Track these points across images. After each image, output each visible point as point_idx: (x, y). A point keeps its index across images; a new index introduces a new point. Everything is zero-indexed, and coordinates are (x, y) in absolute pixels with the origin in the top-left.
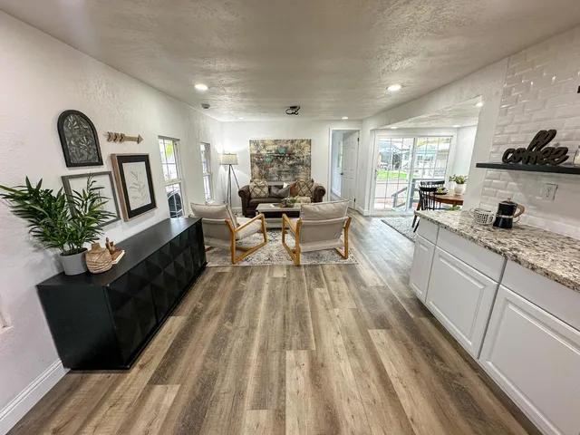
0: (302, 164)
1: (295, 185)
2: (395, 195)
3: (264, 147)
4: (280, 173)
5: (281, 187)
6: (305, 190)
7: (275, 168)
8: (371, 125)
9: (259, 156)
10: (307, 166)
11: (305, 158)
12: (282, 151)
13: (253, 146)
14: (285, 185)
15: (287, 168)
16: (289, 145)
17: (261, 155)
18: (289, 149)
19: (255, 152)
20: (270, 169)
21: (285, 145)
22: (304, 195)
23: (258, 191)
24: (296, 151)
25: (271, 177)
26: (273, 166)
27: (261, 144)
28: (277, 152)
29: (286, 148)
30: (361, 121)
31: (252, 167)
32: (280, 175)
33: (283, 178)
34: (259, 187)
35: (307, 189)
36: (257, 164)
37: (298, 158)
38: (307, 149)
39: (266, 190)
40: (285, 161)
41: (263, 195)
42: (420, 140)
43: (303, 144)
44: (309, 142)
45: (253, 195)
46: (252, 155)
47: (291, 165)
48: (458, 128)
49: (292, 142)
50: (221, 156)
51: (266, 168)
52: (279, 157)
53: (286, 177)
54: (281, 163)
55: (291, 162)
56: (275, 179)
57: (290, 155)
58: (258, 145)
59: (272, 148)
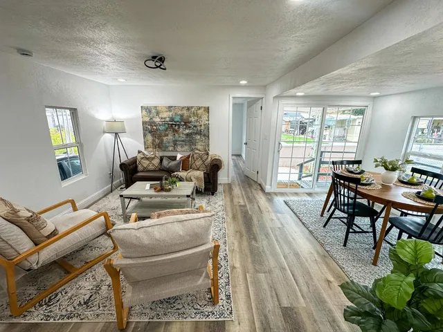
0: (199, 133)
1: (189, 157)
2: (301, 166)
3: (158, 113)
4: (175, 143)
5: (174, 158)
6: (199, 163)
7: (170, 137)
8: (274, 91)
9: (152, 123)
10: (204, 135)
11: (203, 128)
12: (177, 119)
13: (144, 113)
14: (179, 156)
15: (183, 137)
16: (185, 113)
17: (154, 122)
18: (185, 117)
19: (147, 119)
20: (165, 138)
21: (180, 112)
22: (198, 169)
23: (145, 163)
24: (192, 119)
25: (167, 147)
26: (167, 135)
27: (153, 111)
28: (172, 120)
29: (182, 116)
30: (264, 88)
31: (145, 135)
32: (175, 144)
33: (179, 148)
34: (147, 159)
35: (201, 162)
36: (150, 132)
37: (195, 126)
38: (204, 118)
39: (156, 162)
40: (181, 130)
41: (151, 167)
42: (329, 110)
43: (199, 112)
44: (207, 110)
45: (140, 168)
46: (144, 123)
47: (187, 135)
48: (374, 97)
49: (188, 109)
50: (105, 124)
51: (160, 137)
52: (173, 126)
53: (182, 147)
54: (176, 131)
55: (187, 131)
56: (171, 148)
57: (187, 123)
58: (150, 112)
59: (166, 115)
